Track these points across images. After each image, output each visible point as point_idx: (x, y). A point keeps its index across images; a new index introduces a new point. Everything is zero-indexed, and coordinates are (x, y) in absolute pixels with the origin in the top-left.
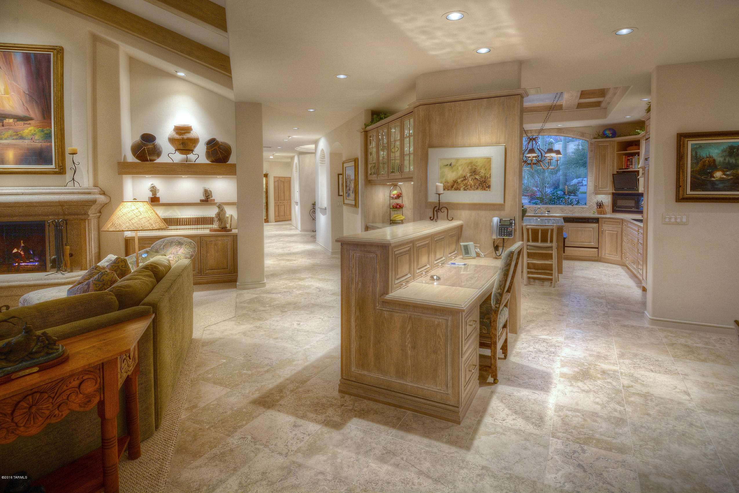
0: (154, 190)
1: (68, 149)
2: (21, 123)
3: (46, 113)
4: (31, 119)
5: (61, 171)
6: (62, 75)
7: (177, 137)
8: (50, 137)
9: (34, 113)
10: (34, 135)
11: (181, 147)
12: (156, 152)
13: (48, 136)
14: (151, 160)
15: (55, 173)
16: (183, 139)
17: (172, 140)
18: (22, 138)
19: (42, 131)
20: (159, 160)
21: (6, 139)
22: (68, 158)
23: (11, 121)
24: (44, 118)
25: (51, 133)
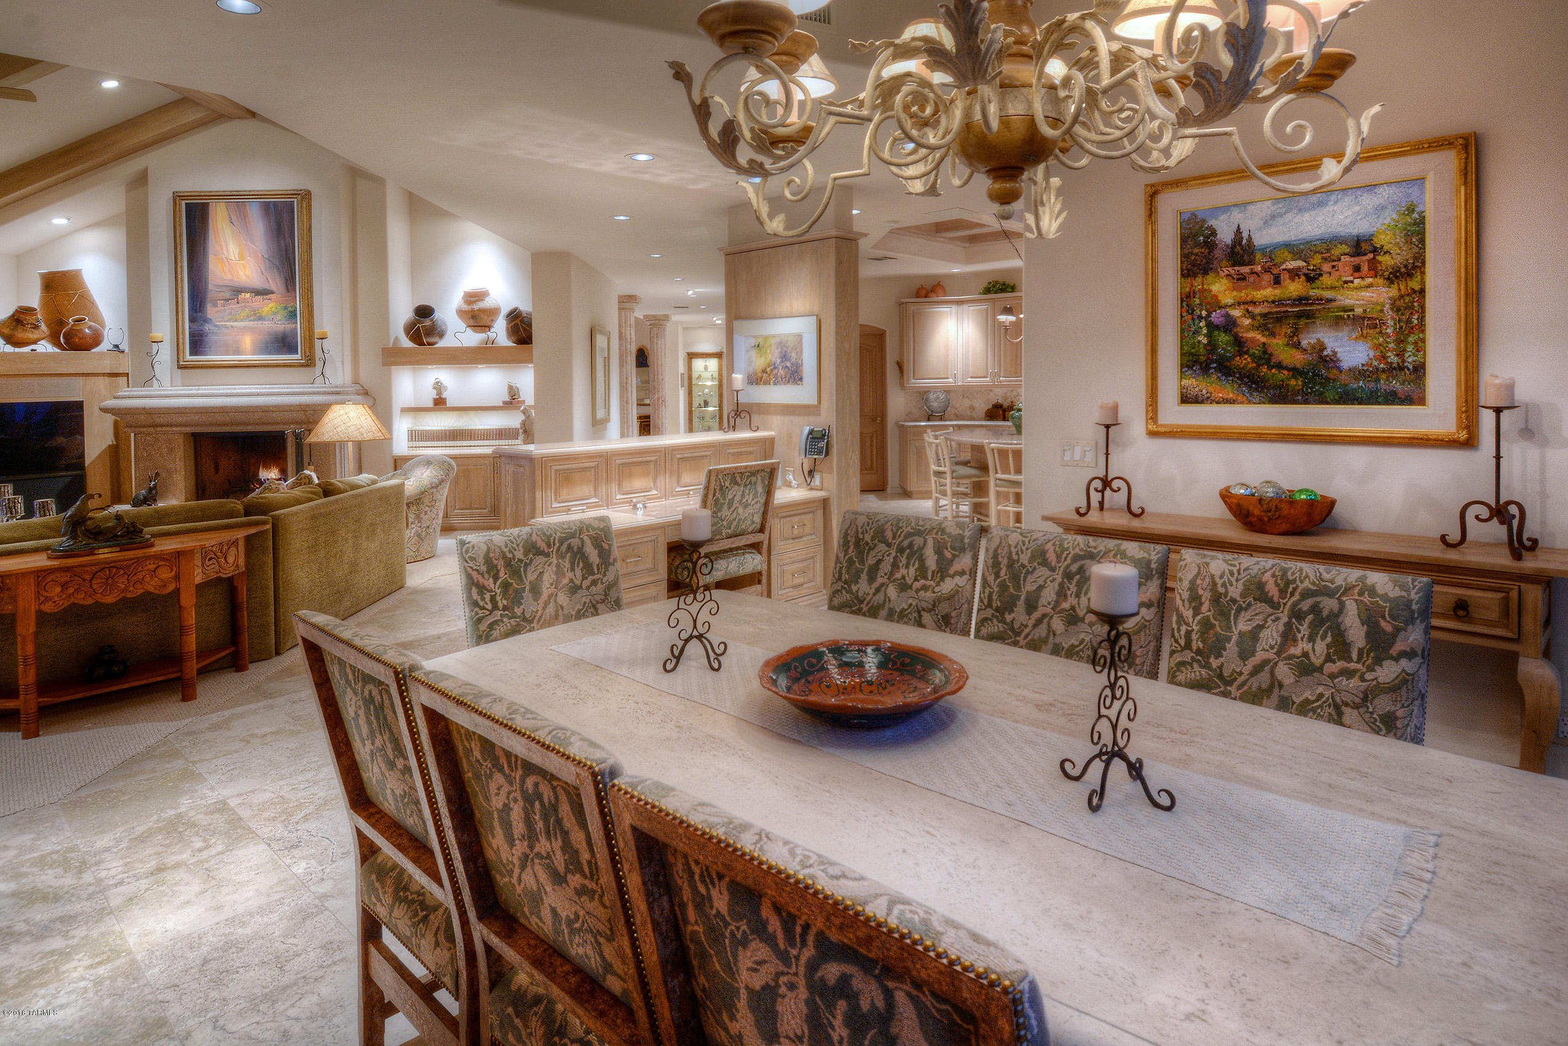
0: (438, 387)
1: (317, 331)
2: (260, 298)
3: (289, 282)
4: (272, 292)
5: (309, 362)
6: (310, 229)
7: (465, 307)
8: (295, 315)
9: (275, 283)
10: (275, 313)
11: (472, 322)
12: (435, 331)
13: (293, 315)
14: (429, 344)
15: (302, 366)
16: (473, 311)
17: (461, 313)
18: (261, 318)
19: (286, 308)
20: (442, 343)
21: (242, 321)
22: (318, 343)
23: (248, 295)
24: (288, 290)
25: (295, 311)
